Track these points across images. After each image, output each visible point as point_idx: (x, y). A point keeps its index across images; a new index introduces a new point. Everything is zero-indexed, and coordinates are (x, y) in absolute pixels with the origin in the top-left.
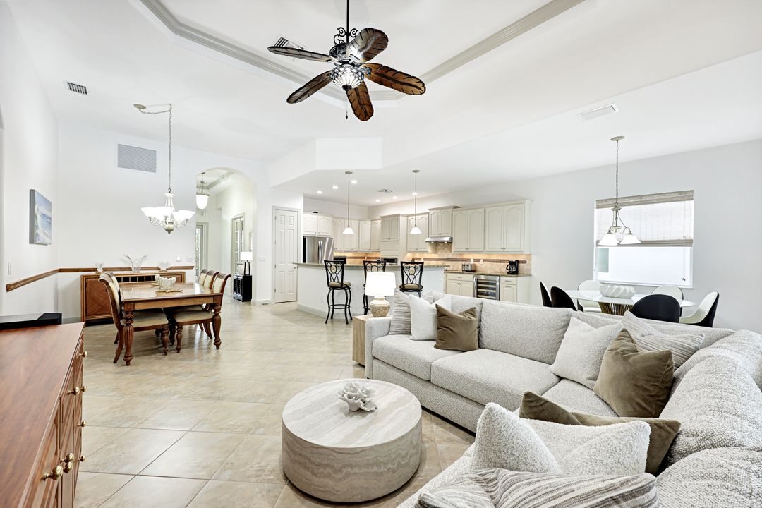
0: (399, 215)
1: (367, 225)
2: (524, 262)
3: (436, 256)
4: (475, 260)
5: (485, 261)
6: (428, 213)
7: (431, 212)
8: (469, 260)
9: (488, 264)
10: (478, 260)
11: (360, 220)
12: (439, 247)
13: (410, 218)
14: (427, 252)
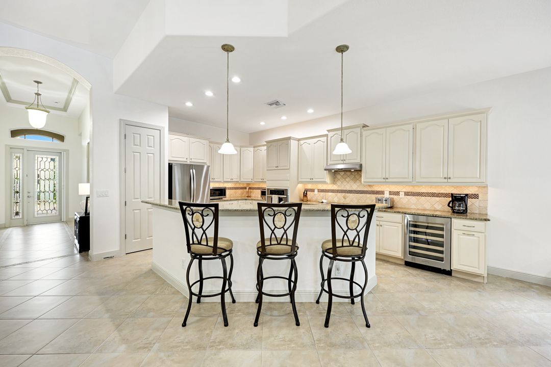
0: (289, 138)
1: (249, 152)
2: (476, 196)
3: (335, 187)
4: (391, 193)
5: (407, 194)
6: (326, 136)
7: (330, 134)
8: (382, 193)
9: (413, 199)
10: (397, 193)
11: (241, 147)
12: (339, 177)
13: (302, 142)
14: (325, 182)
